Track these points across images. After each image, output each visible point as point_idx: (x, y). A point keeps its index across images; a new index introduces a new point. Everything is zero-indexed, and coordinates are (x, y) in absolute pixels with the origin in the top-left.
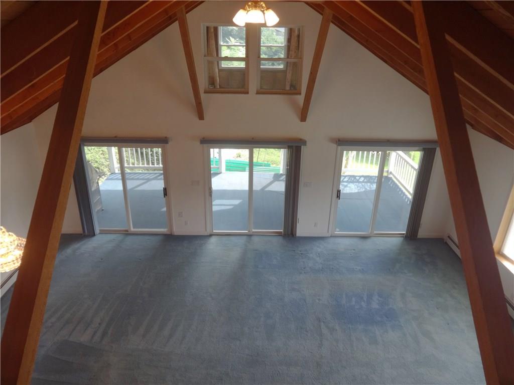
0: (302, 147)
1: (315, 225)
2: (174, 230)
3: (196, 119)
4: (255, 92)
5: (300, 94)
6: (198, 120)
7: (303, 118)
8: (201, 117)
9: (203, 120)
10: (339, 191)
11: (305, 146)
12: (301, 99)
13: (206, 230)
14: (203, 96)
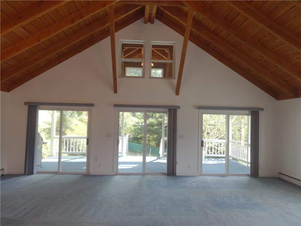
0: (177, 109)
1: (189, 167)
2: (91, 171)
3: (112, 93)
4: (149, 77)
5: (175, 79)
6: (113, 93)
7: (177, 93)
8: (115, 91)
9: (117, 93)
10: (202, 142)
11: (179, 109)
12: (175, 81)
13: (113, 171)
14: (118, 79)
